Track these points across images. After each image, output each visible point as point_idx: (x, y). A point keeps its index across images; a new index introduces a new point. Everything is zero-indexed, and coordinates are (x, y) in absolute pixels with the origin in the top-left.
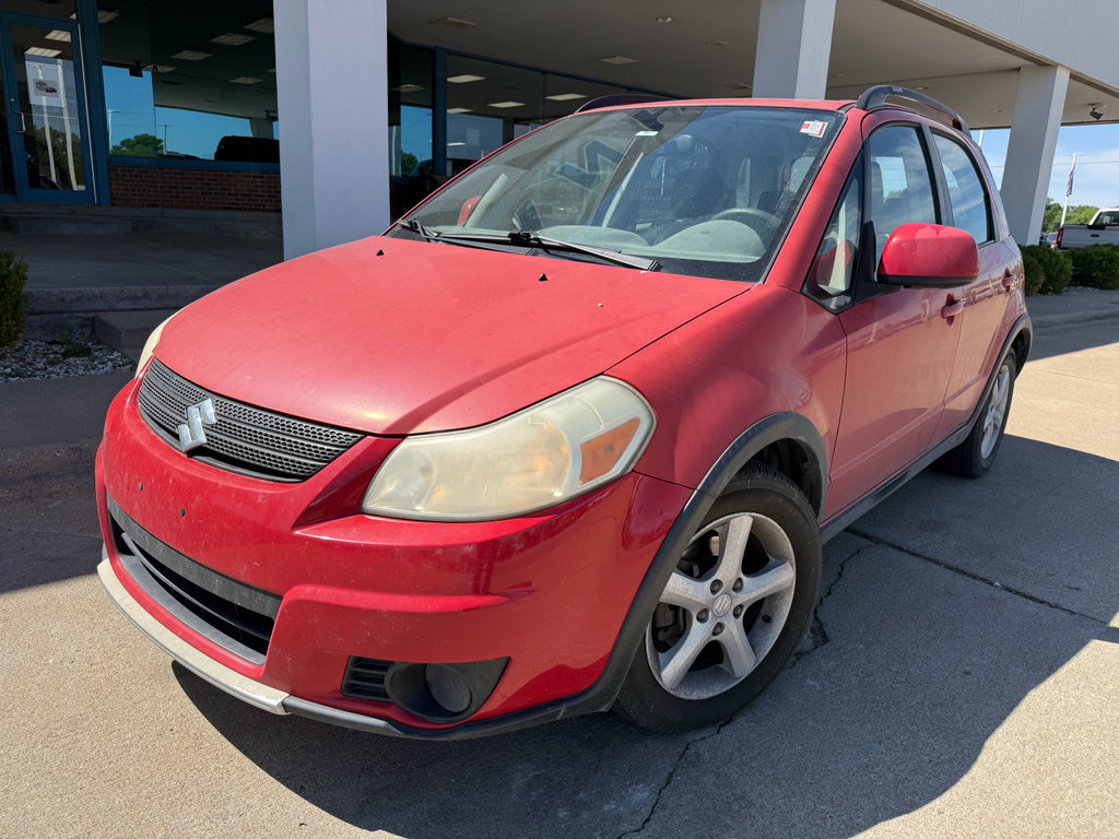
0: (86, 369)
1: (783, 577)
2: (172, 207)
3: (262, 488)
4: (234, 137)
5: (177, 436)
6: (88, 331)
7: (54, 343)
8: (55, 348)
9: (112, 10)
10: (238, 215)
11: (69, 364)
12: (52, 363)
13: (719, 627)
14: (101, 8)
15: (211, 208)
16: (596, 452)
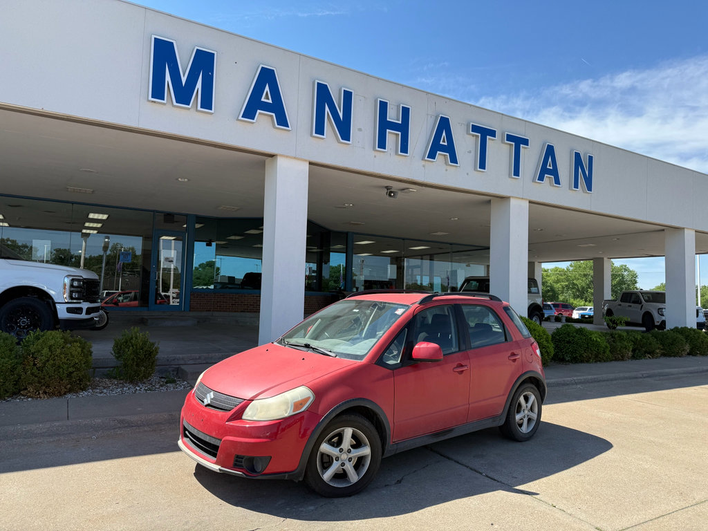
0: (174, 388)
1: (366, 451)
2: (217, 311)
3: (220, 413)
4: (251, 273)
5: (203, 402)
6: (175, 373)
7: (162, 378)
8: (163, 380)
9: (201, 223)
10: (248, 314)
11: (167, 386)
12: (162, 386)
13: (343, 464)
14: (197, 223)
15: (235, 311)
16: (298, 405)
